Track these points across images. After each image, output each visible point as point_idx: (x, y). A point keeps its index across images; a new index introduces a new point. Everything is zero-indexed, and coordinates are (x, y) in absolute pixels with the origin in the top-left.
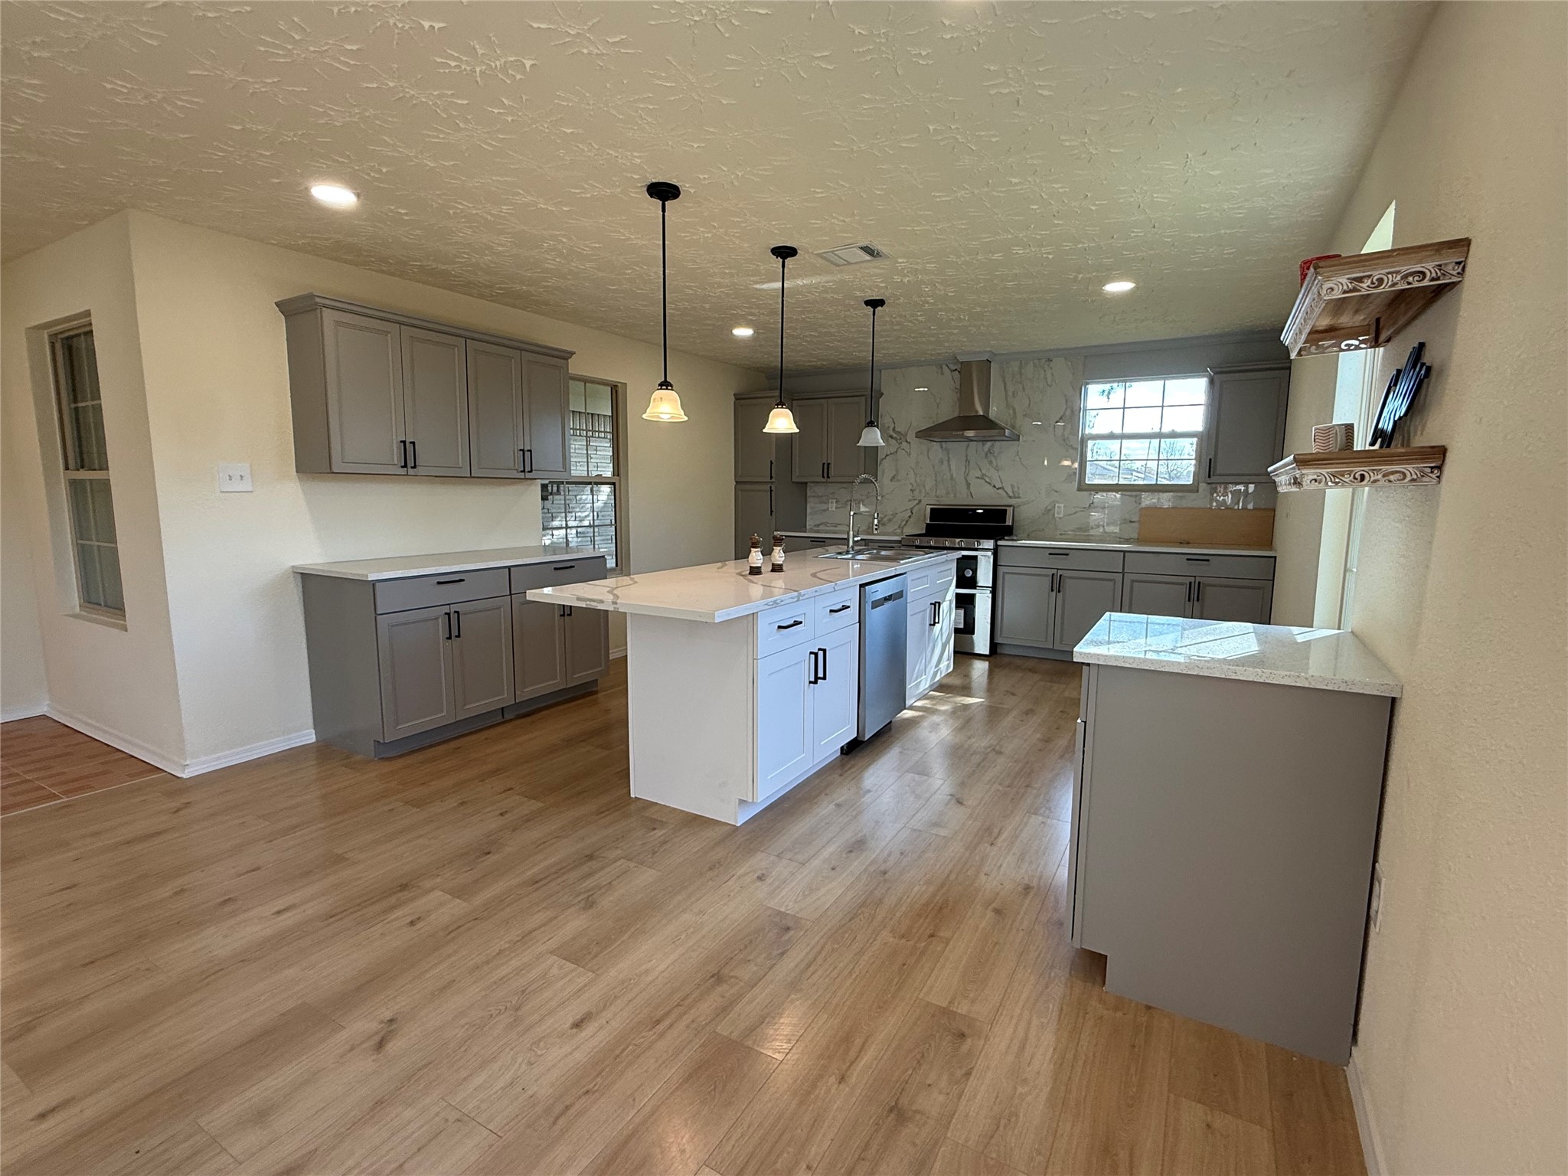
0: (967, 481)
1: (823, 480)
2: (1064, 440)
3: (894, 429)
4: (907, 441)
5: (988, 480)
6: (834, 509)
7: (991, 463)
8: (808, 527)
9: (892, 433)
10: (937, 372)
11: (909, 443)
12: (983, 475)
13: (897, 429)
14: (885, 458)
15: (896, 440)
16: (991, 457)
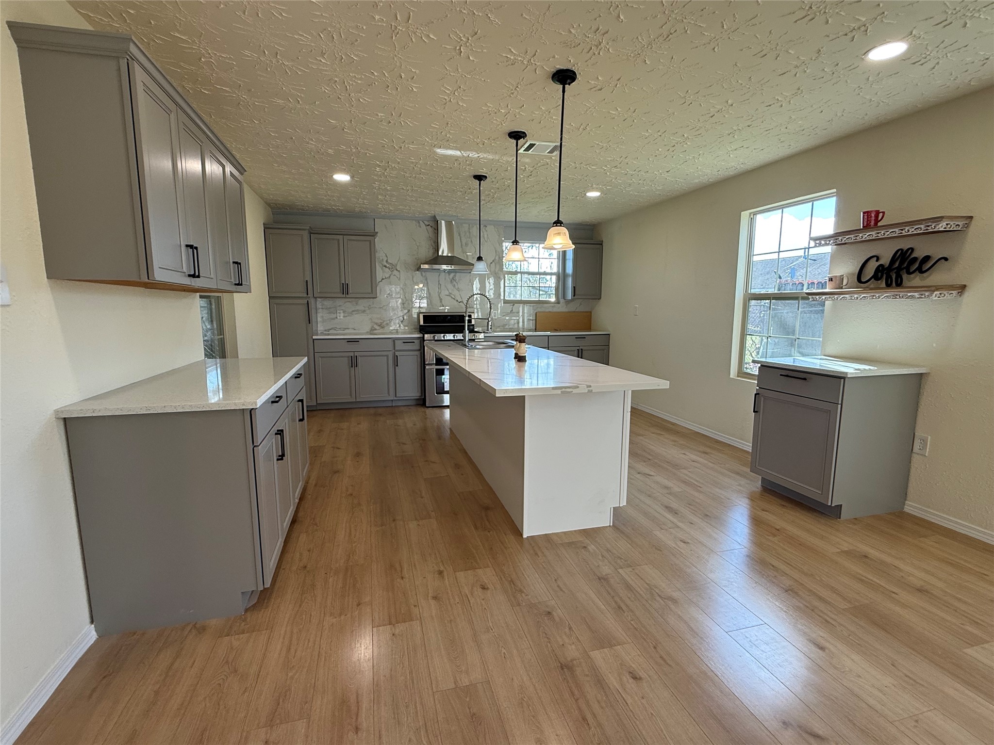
0: (440, 297)
1: (342, 296)
2: (495, 274)
3: (387, 261)
4: (397, 270)
5: (453, 297)
6: (342, 318)
7: (454, 286)
9: (385, 264)
10: (416, 225)
11: (399, 271)
12: (450, 293)
13: (389, 261)
14: (381, 281)
15: (389, 269)
16: (455, 283)
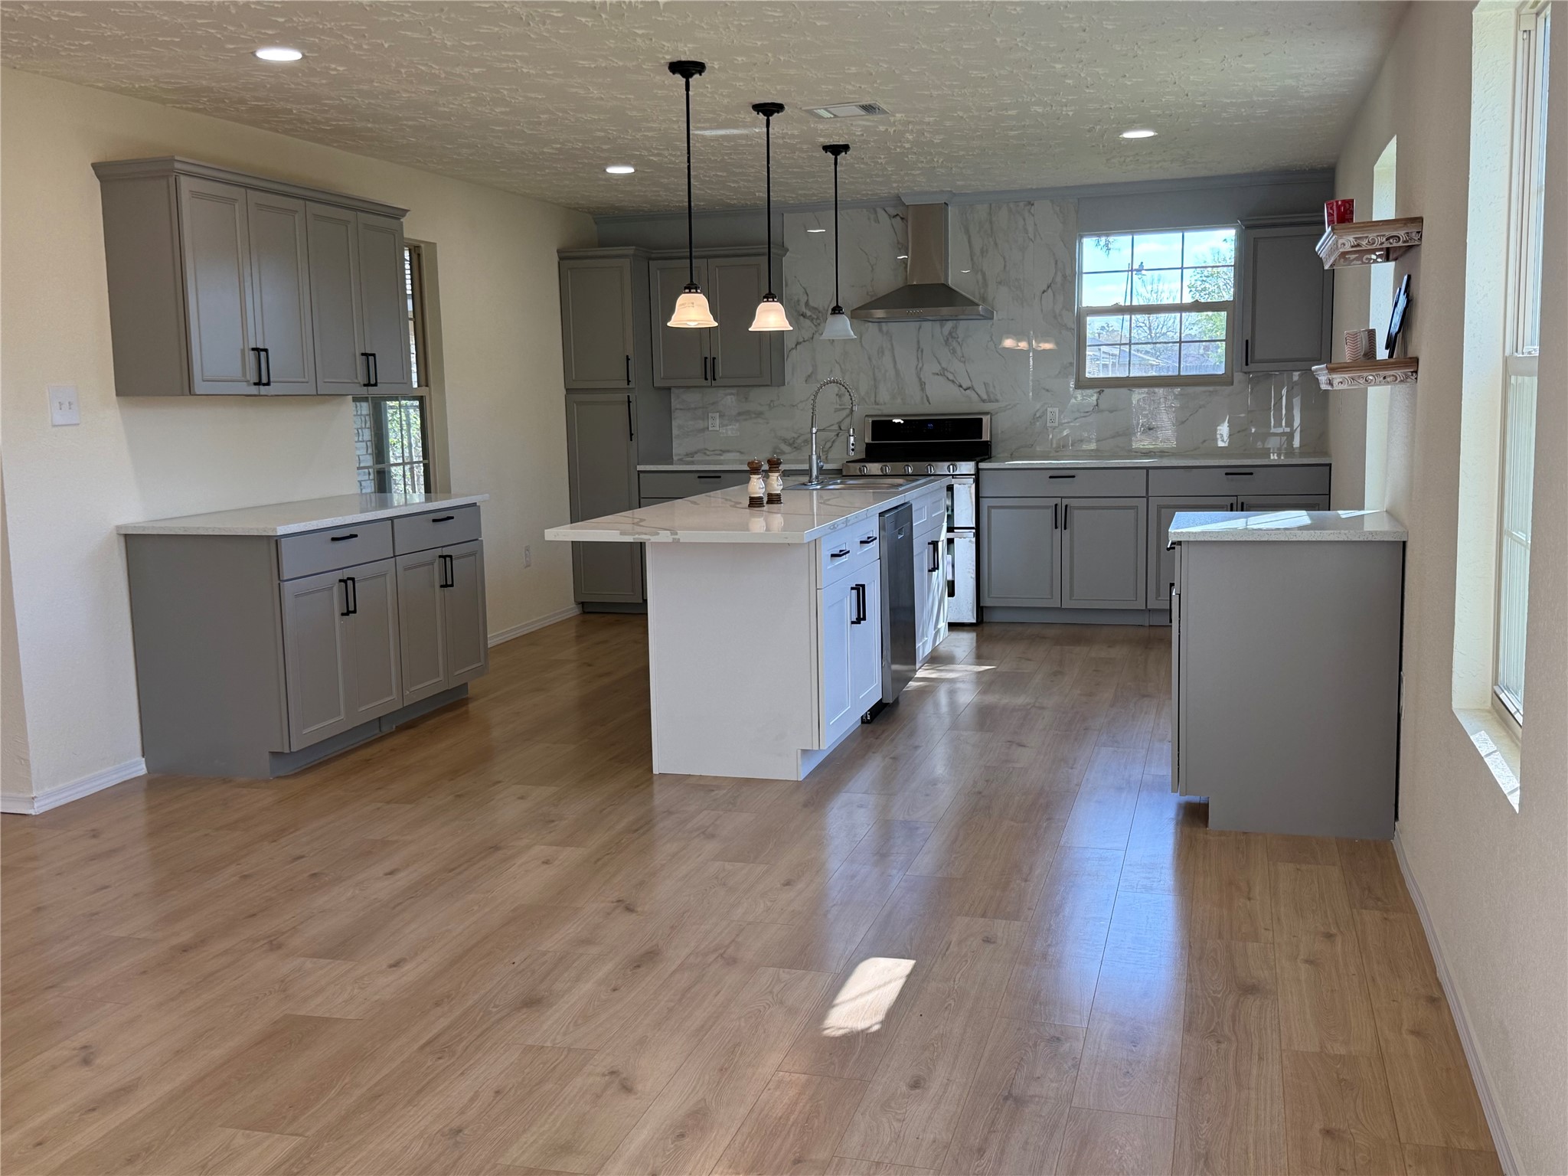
0: (920, 379)
2: (1055, 317)
3: (807, 304)
5: (951, 377)
6: (717, 428)
7: (954, 352)
8: (675, 458)
9: (804, 309)
10: (869, 219)
12: (943, 368)
13: (811, 303)
14: (794, 350)
15: (812, 320)
16: (954, 344)
